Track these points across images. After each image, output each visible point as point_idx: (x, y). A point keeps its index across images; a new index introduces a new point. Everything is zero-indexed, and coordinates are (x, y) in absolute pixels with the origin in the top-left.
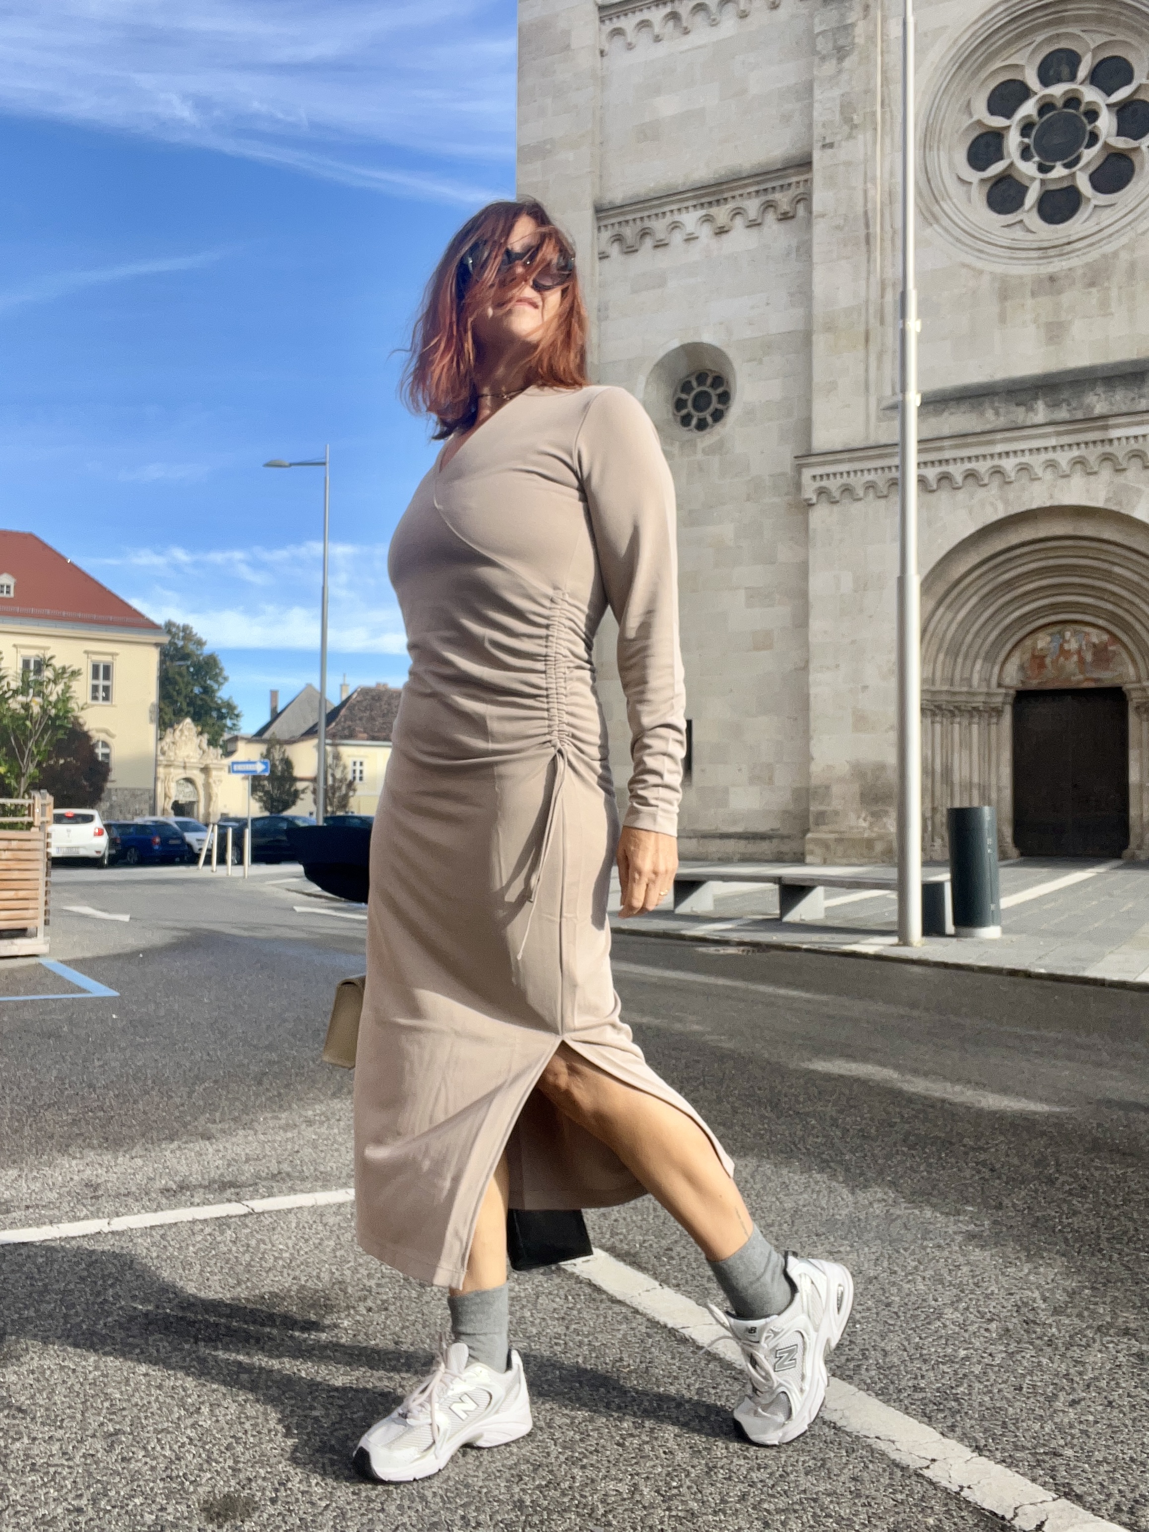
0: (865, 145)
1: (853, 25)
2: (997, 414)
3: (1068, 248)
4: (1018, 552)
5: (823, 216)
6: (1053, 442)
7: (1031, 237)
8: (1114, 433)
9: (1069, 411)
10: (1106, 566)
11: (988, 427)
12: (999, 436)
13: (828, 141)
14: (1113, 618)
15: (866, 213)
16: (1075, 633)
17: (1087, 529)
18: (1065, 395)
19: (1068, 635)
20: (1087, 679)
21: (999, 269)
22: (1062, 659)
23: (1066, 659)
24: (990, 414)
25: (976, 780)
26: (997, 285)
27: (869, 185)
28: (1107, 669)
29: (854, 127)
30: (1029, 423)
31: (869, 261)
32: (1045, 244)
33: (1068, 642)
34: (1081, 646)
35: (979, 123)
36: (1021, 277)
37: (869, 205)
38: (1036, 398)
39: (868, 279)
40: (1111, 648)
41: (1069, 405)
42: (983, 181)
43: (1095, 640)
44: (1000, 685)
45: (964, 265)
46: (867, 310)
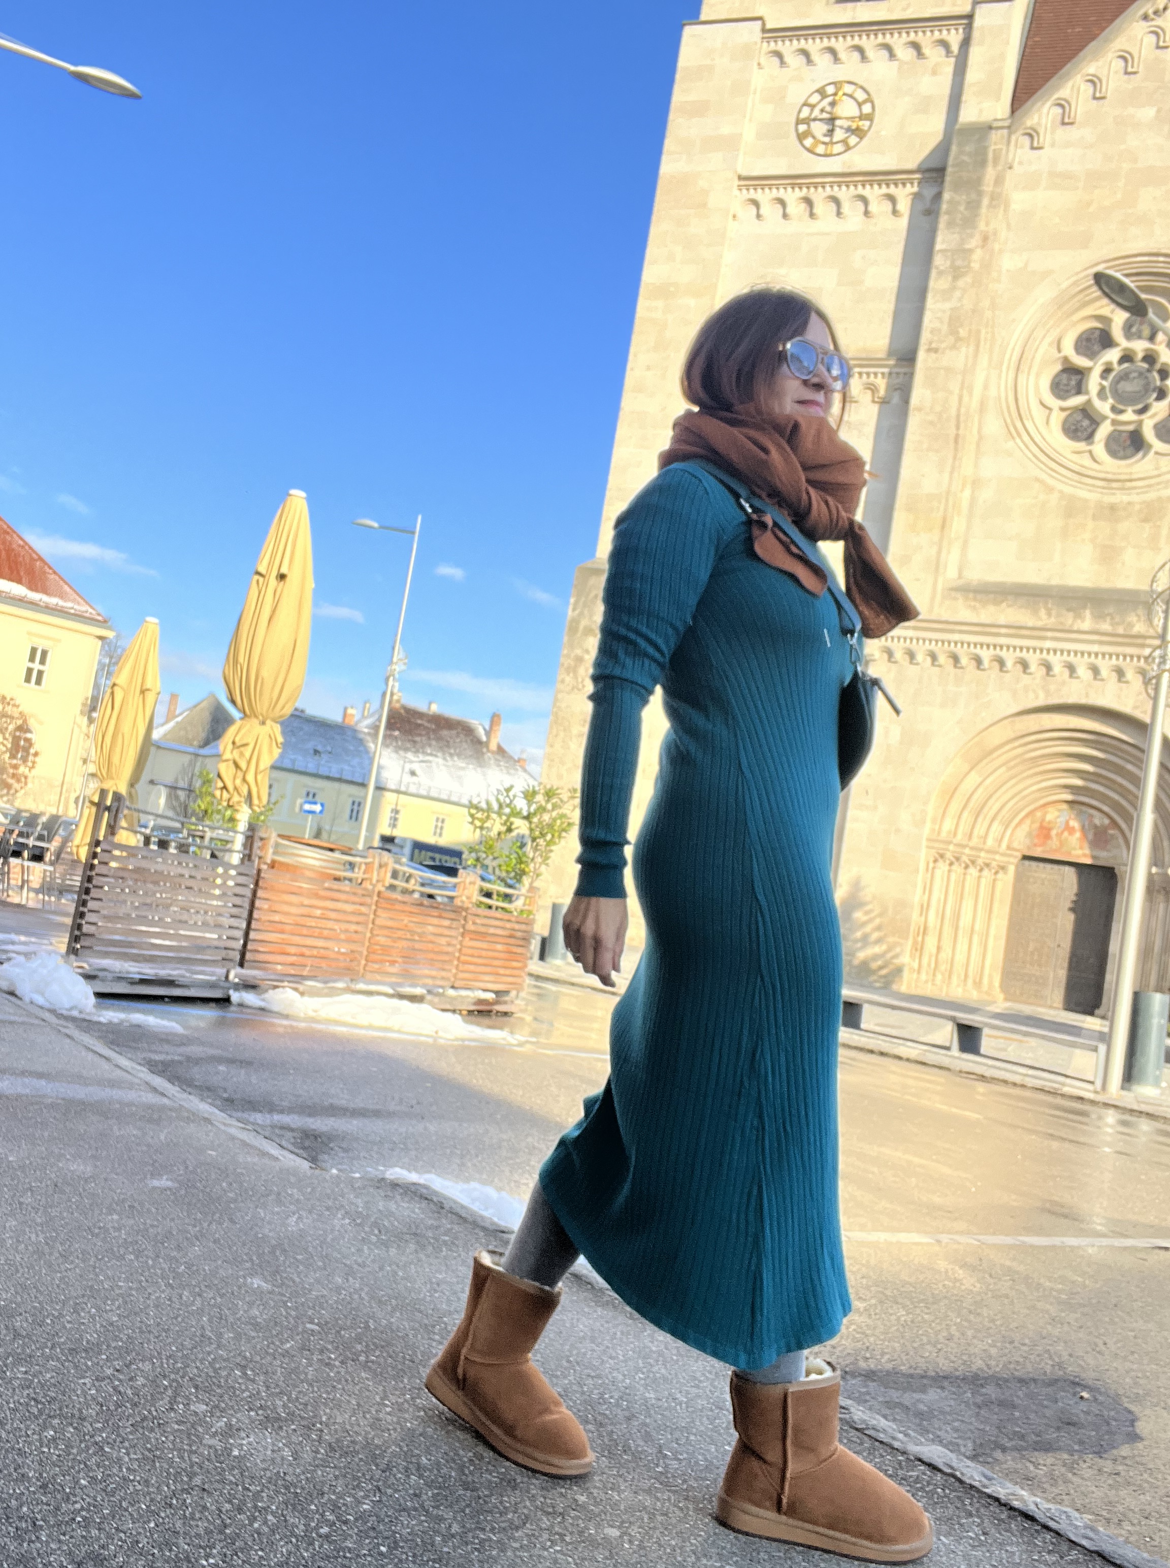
0: (967, 357)
1: (971, 251)
2: (1049, 615)
3: (1128, 484)
5: (919, 409)
6: (1095, 648)
7: (1095, 466)
9: (1112, 625)
11: (1039, 624)
12: (1049, 634)
13: (934, 345)
14: (1116, 806)
15: (958, 416)
16: (1081, 813)
18: (1111, 610)
19: (1074, 813)
20: (1085, 855)
21: (1068, 490)
22: (1066, 834)
23: (1070, 834)
24: (1043, 613)
25: (977, 927)
26: (1064, 503)
27: (965, 392)
28: (1106, 851)
29: (959, 339)
30: (1075, 628)
31: (955, 458)
32: (1110, 476)
33: (1074, 820)
34: (1084, 826)
35: (1066, 360)
36: (1086, 501)
37: (963, 410)
38: (1085, 607)
39: (952, 473)
40: (1111, 832)
41: (1112, 618)
42: (1063, 409)
43: (1097, 822)
44: (1009, 848)
45: (1037, 479)
46: (947, 500)
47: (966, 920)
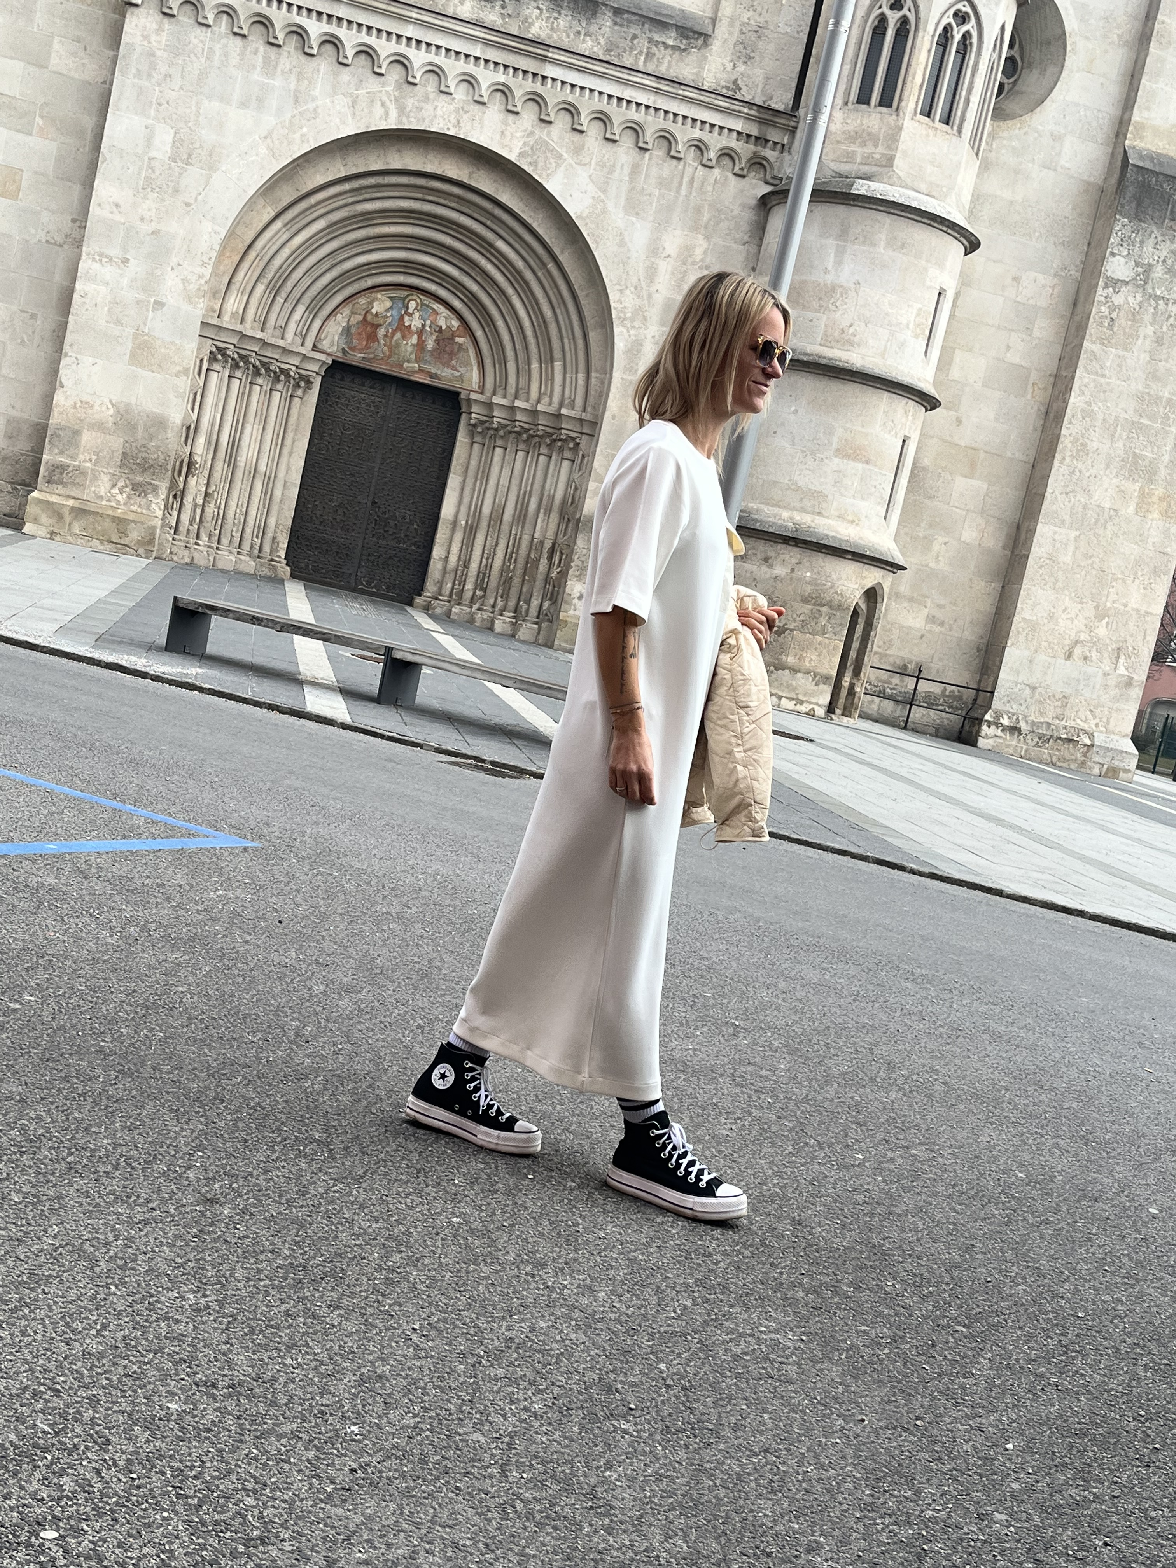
4: (393, 179)
6: (477, 50)
8: (550, 71)
9: (502, 16)
10: (489, 235)
14: (473, 302)
16: (421, 307)
17: (485, 182)
19: (413, 304)
20: (421, 370)
22: (398, 335)
23: (404, 337)
25: (262, 468)
28: (447, 364)
33: (410, 315)
34: (423, 326)
40: (458, 340)
41: (503, 7)
43: (442, 323)
44: (315, 348)
47: (247, 454)
